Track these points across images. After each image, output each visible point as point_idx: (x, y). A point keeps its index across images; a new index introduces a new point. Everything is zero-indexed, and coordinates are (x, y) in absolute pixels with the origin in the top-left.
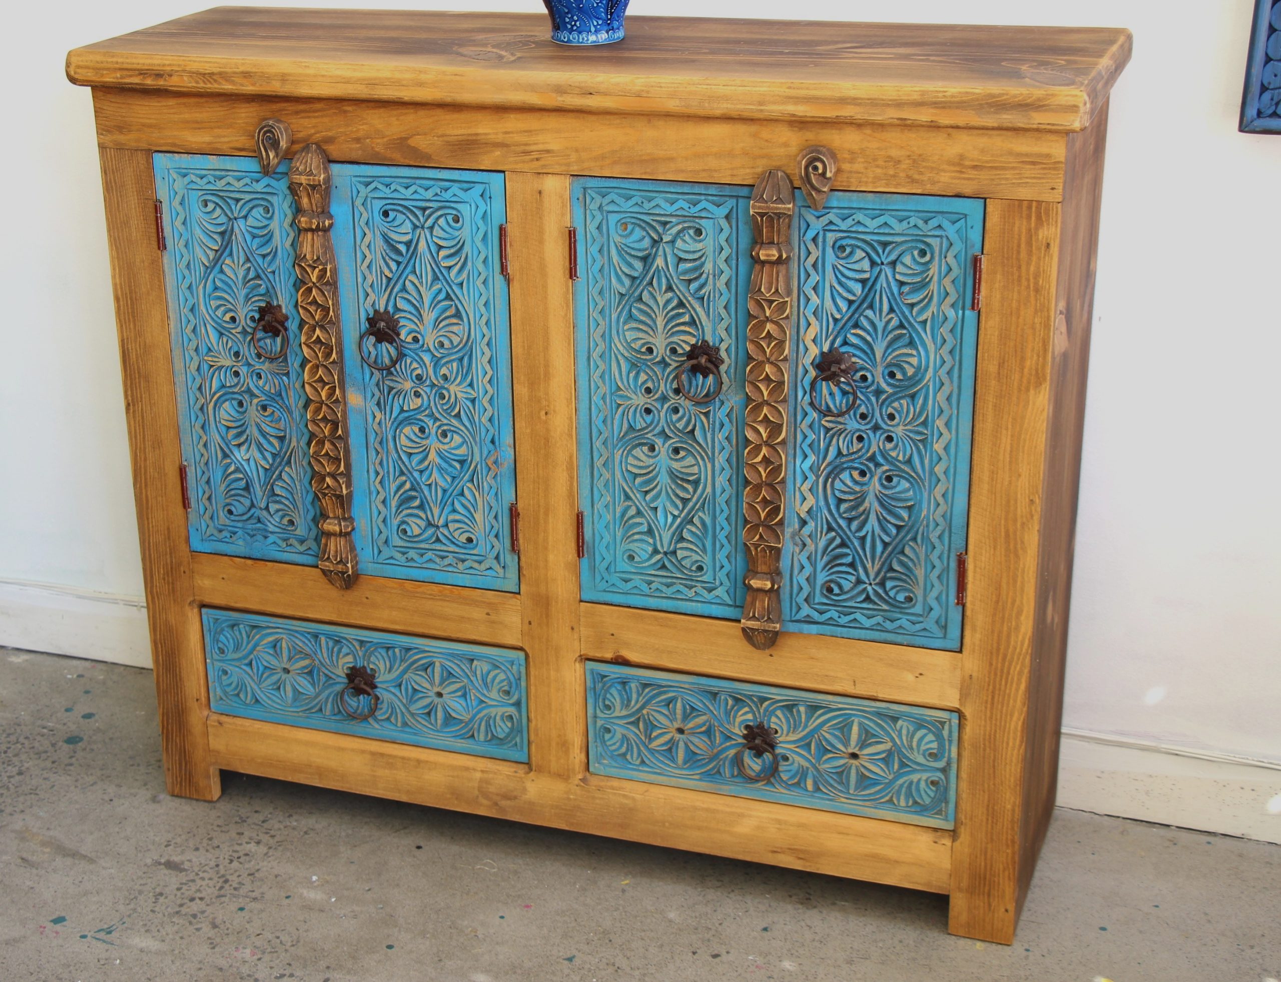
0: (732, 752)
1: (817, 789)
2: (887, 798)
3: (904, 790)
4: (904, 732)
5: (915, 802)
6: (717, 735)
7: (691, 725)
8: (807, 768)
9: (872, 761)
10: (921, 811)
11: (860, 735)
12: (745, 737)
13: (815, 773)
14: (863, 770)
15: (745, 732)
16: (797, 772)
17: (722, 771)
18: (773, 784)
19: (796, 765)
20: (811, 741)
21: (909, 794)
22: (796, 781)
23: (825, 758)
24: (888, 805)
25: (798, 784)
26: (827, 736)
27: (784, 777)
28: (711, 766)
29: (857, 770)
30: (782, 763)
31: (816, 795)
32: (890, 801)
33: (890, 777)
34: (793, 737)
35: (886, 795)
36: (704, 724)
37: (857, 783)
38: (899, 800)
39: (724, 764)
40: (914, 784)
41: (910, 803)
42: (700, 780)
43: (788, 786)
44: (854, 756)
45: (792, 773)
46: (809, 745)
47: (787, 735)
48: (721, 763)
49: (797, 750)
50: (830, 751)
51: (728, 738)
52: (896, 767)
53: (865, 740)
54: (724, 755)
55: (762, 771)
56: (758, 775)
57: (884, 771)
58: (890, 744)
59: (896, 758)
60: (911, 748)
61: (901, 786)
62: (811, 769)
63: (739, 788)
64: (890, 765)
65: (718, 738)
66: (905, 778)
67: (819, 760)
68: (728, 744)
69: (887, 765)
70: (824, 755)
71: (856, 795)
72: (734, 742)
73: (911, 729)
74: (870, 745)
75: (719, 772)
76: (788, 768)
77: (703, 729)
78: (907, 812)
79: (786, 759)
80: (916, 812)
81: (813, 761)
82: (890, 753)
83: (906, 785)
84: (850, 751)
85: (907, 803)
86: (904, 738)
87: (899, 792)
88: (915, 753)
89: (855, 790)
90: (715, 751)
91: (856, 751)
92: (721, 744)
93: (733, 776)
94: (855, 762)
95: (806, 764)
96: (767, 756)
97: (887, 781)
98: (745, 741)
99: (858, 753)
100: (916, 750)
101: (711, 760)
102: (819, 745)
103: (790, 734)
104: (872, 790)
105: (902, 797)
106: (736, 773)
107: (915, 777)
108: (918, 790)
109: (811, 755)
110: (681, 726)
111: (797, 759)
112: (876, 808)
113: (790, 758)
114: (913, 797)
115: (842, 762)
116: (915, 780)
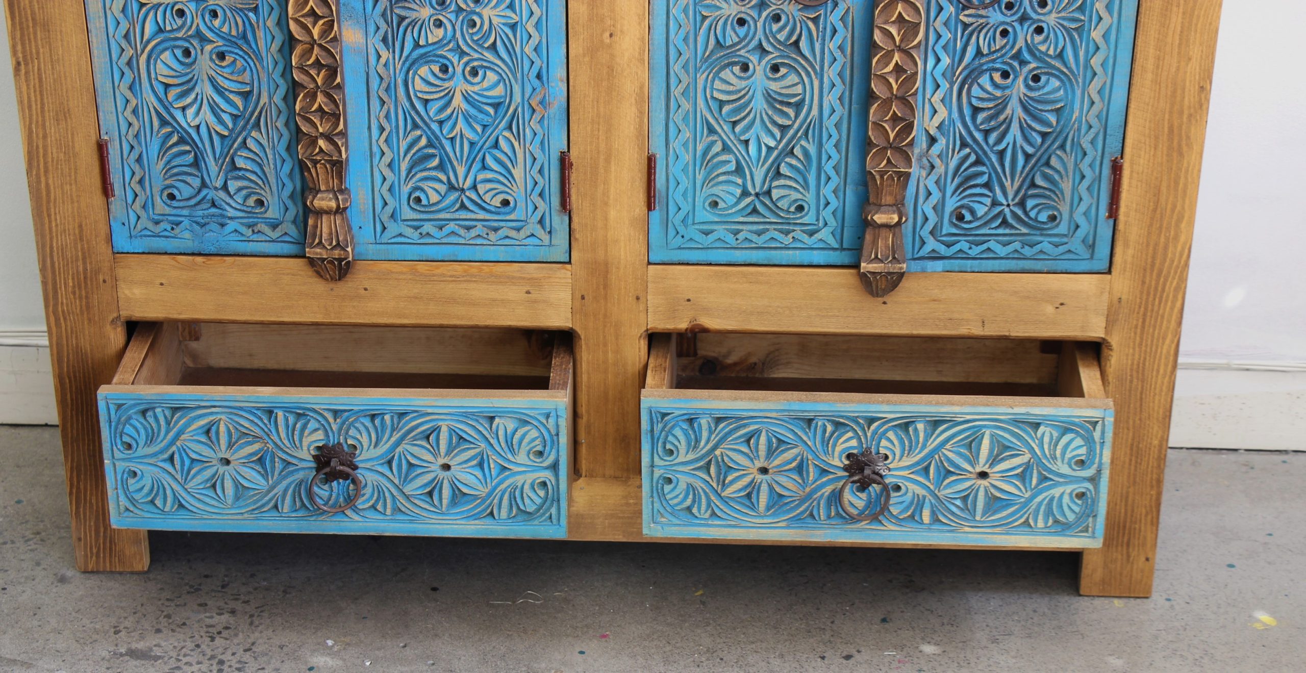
0: (828, 490)
1: (936, 520)
2: (1022, 520)
3: (1043, 508)
4: (1046, 439)
5: (1056, 521)
6: (811, 470)
7: (777, 462)
8: (924, 497)
9: (1004, 479)
10: (1063, 530)
11: (991, 450)
12: (846, 468)
13: (933, 501)
14: (993, 490)
15: (847, 462)
16: (912, 503)
17: (815, 513)
18: (880, 522)
19: (910, 494)
20: (930, 464)
21: (1049, 512)
22: (909, 513)
23: (947, 481)
24: (1022, 529)
25: (912, 517)
26: (951, 455)
27: (895, 510)
28: (801, 509)
29: (986, 491)
30: (893, 494)
31: (933, 527)
32: (1026, 523)
33: (1027, 495)
34: (907, 462)
35: (1021, 517)
36: (794, 459)
37: (984, 507)
38: (1036, 522)
39: (819, 504)
40: (1056, 500)
41: (1050, 522)
42: (787, 527)
43: (898, 521)
44: (983, 475)
45: (905, 505)
46: (926, 470)
47: (900, 460)
48: (815, 503)
49: (912, 476)
50: (953, 473)
51: (824, 472)
52: (1034, 481)
53: (998, 455)
54: (819, 494)
55: (867, 507)
56: (862, 513)
57: (1020, 490)
58: (1028, 456)
59: (1035, 471)
60: (1054, 458)
61: (1040, 504)
62: (929, 497)
63: (838, 531)
64: (1027, 481)
65: (811, 474)
66: (1044, 495)
67: (939, 485)
68: (824, 479)
69: (1023, 481)
70: (945, 478)
71: (984, 522)
72: (831, 476)
73: (1055, 434)
74: (1003, 460)
75: (812, 515)
76: (901, 499)
77: (794, 464)
78: (1044, 534)
79: (898, 488)
80: (1056, 533)
81: (932, 487)
82: (1028, 466)
83: (1045, 502)
84: (979, 469)
85: (1046, 522)
86: (1046, 447)
87: (1037, 511)
88: (1059, 463)
89: (983, 515)
90: (808, 490)
91: (986, 469)
92: (815, 481)
93: (829, 517)
94: (984, 483)
95: (921, 492)
96: (875, 488)
97: (1022, 500)
98: (847, 474)
99: (988, 471)
100: (1059, 460)
101: (802, 501)
102: (940, 466)
103: (904, 458)
104: (1004, 514)
105: (1040, 517)
106: (833, 514)
107: (1056, 492)
108: (1060, 506)
109: (929, 481)
110: (765, 465)
111: (911, 486)
112: (1007, 534)
113: (903, 488)
114: (1054, 515)
115: (968, 484)
116: (1057, 495)
